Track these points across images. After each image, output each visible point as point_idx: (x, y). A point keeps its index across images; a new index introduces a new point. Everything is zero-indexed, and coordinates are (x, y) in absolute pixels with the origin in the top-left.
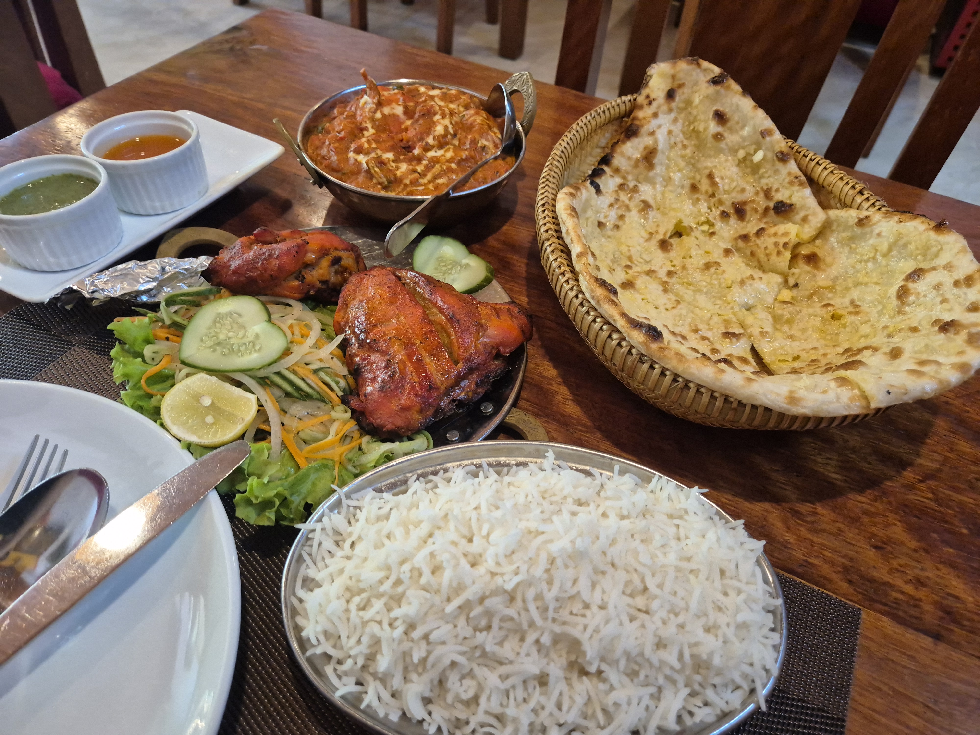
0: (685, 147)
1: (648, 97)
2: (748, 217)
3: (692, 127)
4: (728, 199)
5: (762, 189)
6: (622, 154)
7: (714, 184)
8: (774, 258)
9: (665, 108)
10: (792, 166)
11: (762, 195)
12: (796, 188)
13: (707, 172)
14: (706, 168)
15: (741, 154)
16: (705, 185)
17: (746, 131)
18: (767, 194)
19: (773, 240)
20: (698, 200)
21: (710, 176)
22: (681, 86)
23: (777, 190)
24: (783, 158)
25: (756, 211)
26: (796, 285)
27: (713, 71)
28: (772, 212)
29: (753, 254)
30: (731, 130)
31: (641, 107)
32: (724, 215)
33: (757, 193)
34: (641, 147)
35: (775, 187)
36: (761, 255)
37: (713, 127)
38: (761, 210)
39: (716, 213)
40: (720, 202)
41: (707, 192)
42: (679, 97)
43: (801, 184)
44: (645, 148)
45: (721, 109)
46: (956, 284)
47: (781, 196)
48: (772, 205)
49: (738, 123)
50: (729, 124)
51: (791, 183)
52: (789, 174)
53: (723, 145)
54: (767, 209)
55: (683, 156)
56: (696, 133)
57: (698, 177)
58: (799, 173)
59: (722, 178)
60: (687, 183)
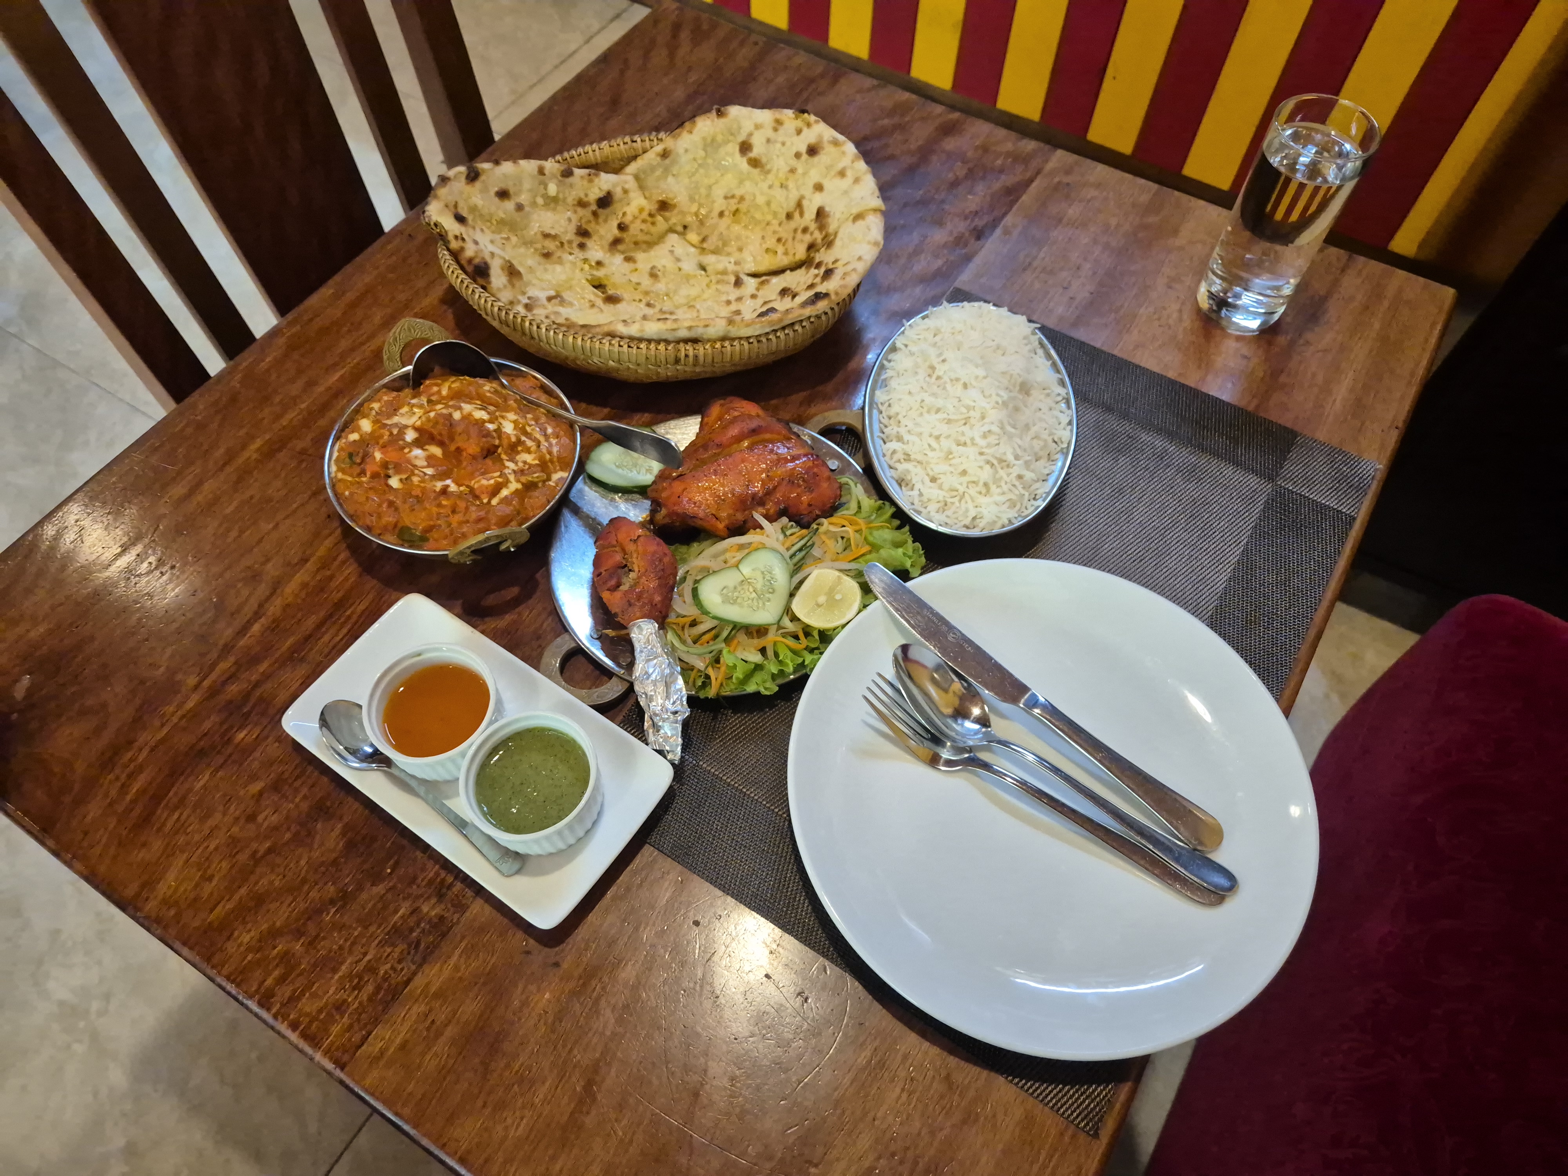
0: (508, 239)
1: (456, 237)
2: (590, 230)
3: (495, 223)
4: (569, 234)
5: (574, 205)
6: (499, 290)
7: (554, 237)
8: (653, 230)
9: (471, 231)
10: (578, 172)
11: (579, 209)
12: (596, 180)
13: (539, 237)
14: (536, 234)
15: (540, 201)
16: (551, 245)
17: (527, 185)
18: (582, 204)
19: (638, 221)
20: (560, 257)
21: (546, 236)
22: (456, 206)
23: (586, 195)
24: (567, 173)
25: (590, 222)
26: (685, 227)
27: (461, 173)
28: (600, 211)
29: (636, 243)
30: (518, 193)
31: (462, 249)
32: (582, 246)
33: (575, 212)
34: (499, 271)
35: (582, 196)
36: (641, 237)
37: (509, 205)
38: (591, 218)
39: (576, 251)
40: (570, 242)
41: (557, 247)
42: (464, 213)
43: (597, 175)
44: (502, 269)
45: (496, 189)
46: (775, 130)
47: (595, 194)
48: (594, 207)
49: (515, 185)
50: (511, 192)
51: (591, 181)
52: (582, 177)
53: (527, 209)
54: (595, 214)
55: (514, 247)
56: (502, 222)
57: (539, 246)
58: (587, 171)
59: (553, 228)
60: (538, 258)
